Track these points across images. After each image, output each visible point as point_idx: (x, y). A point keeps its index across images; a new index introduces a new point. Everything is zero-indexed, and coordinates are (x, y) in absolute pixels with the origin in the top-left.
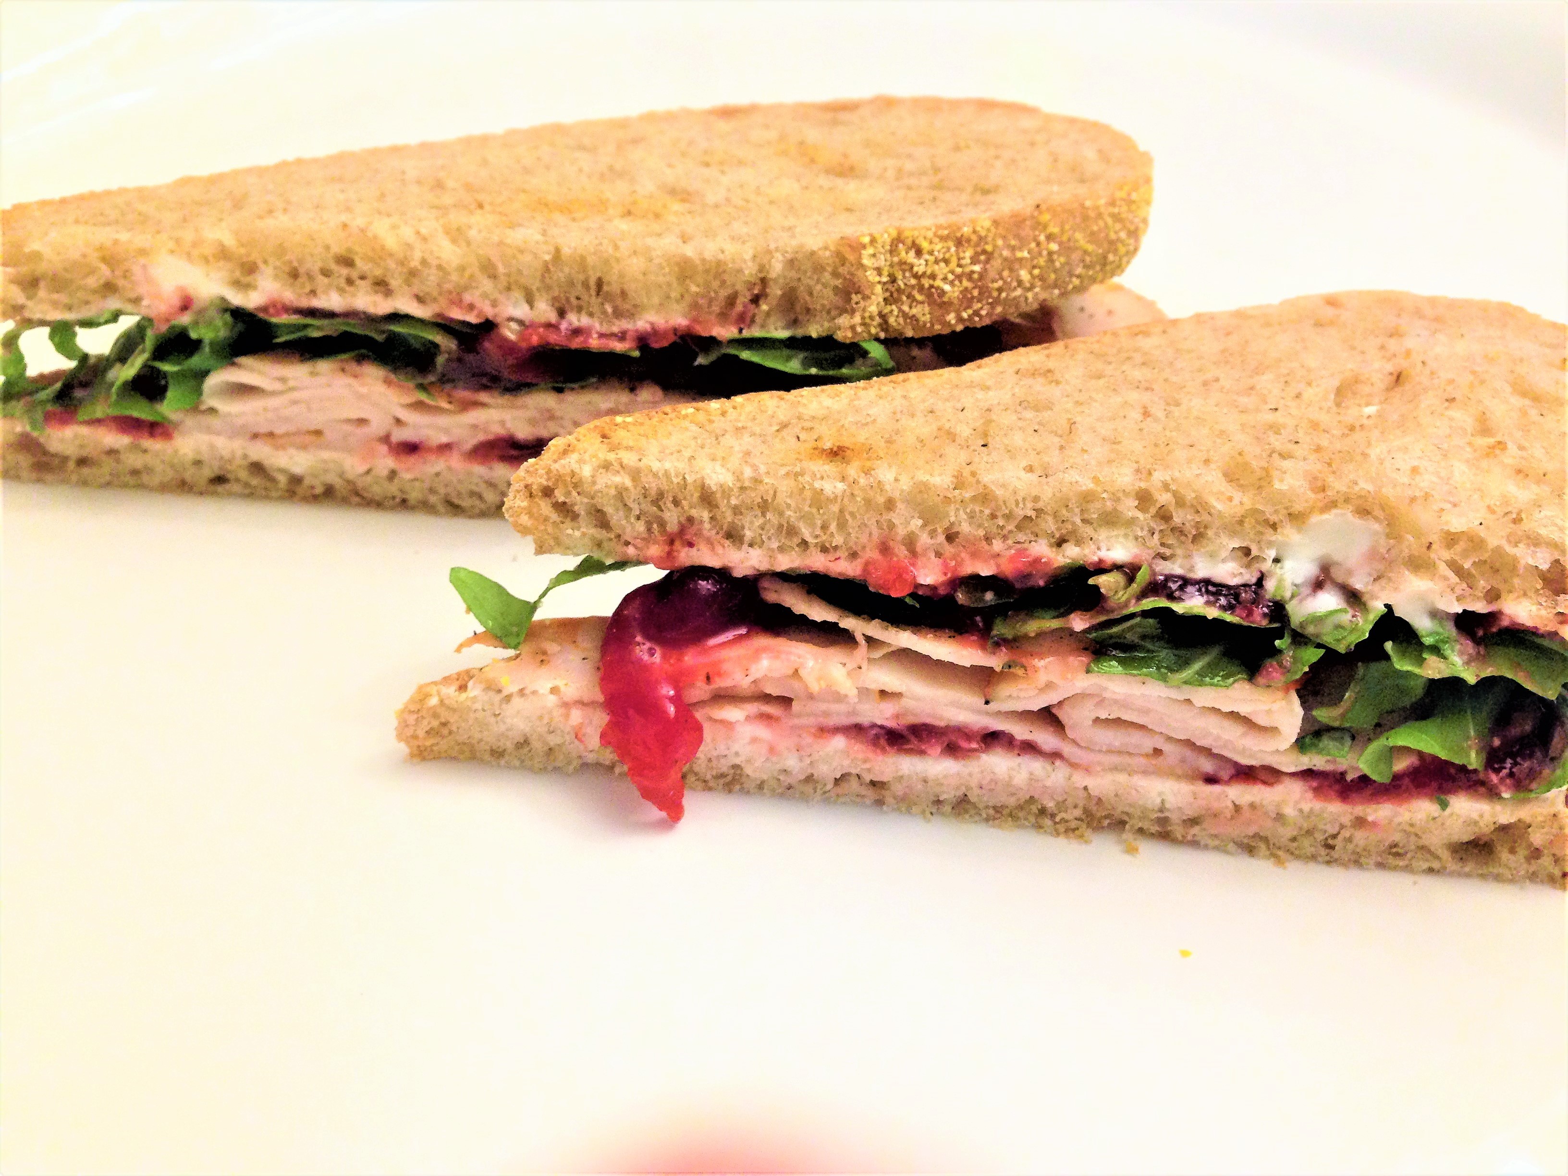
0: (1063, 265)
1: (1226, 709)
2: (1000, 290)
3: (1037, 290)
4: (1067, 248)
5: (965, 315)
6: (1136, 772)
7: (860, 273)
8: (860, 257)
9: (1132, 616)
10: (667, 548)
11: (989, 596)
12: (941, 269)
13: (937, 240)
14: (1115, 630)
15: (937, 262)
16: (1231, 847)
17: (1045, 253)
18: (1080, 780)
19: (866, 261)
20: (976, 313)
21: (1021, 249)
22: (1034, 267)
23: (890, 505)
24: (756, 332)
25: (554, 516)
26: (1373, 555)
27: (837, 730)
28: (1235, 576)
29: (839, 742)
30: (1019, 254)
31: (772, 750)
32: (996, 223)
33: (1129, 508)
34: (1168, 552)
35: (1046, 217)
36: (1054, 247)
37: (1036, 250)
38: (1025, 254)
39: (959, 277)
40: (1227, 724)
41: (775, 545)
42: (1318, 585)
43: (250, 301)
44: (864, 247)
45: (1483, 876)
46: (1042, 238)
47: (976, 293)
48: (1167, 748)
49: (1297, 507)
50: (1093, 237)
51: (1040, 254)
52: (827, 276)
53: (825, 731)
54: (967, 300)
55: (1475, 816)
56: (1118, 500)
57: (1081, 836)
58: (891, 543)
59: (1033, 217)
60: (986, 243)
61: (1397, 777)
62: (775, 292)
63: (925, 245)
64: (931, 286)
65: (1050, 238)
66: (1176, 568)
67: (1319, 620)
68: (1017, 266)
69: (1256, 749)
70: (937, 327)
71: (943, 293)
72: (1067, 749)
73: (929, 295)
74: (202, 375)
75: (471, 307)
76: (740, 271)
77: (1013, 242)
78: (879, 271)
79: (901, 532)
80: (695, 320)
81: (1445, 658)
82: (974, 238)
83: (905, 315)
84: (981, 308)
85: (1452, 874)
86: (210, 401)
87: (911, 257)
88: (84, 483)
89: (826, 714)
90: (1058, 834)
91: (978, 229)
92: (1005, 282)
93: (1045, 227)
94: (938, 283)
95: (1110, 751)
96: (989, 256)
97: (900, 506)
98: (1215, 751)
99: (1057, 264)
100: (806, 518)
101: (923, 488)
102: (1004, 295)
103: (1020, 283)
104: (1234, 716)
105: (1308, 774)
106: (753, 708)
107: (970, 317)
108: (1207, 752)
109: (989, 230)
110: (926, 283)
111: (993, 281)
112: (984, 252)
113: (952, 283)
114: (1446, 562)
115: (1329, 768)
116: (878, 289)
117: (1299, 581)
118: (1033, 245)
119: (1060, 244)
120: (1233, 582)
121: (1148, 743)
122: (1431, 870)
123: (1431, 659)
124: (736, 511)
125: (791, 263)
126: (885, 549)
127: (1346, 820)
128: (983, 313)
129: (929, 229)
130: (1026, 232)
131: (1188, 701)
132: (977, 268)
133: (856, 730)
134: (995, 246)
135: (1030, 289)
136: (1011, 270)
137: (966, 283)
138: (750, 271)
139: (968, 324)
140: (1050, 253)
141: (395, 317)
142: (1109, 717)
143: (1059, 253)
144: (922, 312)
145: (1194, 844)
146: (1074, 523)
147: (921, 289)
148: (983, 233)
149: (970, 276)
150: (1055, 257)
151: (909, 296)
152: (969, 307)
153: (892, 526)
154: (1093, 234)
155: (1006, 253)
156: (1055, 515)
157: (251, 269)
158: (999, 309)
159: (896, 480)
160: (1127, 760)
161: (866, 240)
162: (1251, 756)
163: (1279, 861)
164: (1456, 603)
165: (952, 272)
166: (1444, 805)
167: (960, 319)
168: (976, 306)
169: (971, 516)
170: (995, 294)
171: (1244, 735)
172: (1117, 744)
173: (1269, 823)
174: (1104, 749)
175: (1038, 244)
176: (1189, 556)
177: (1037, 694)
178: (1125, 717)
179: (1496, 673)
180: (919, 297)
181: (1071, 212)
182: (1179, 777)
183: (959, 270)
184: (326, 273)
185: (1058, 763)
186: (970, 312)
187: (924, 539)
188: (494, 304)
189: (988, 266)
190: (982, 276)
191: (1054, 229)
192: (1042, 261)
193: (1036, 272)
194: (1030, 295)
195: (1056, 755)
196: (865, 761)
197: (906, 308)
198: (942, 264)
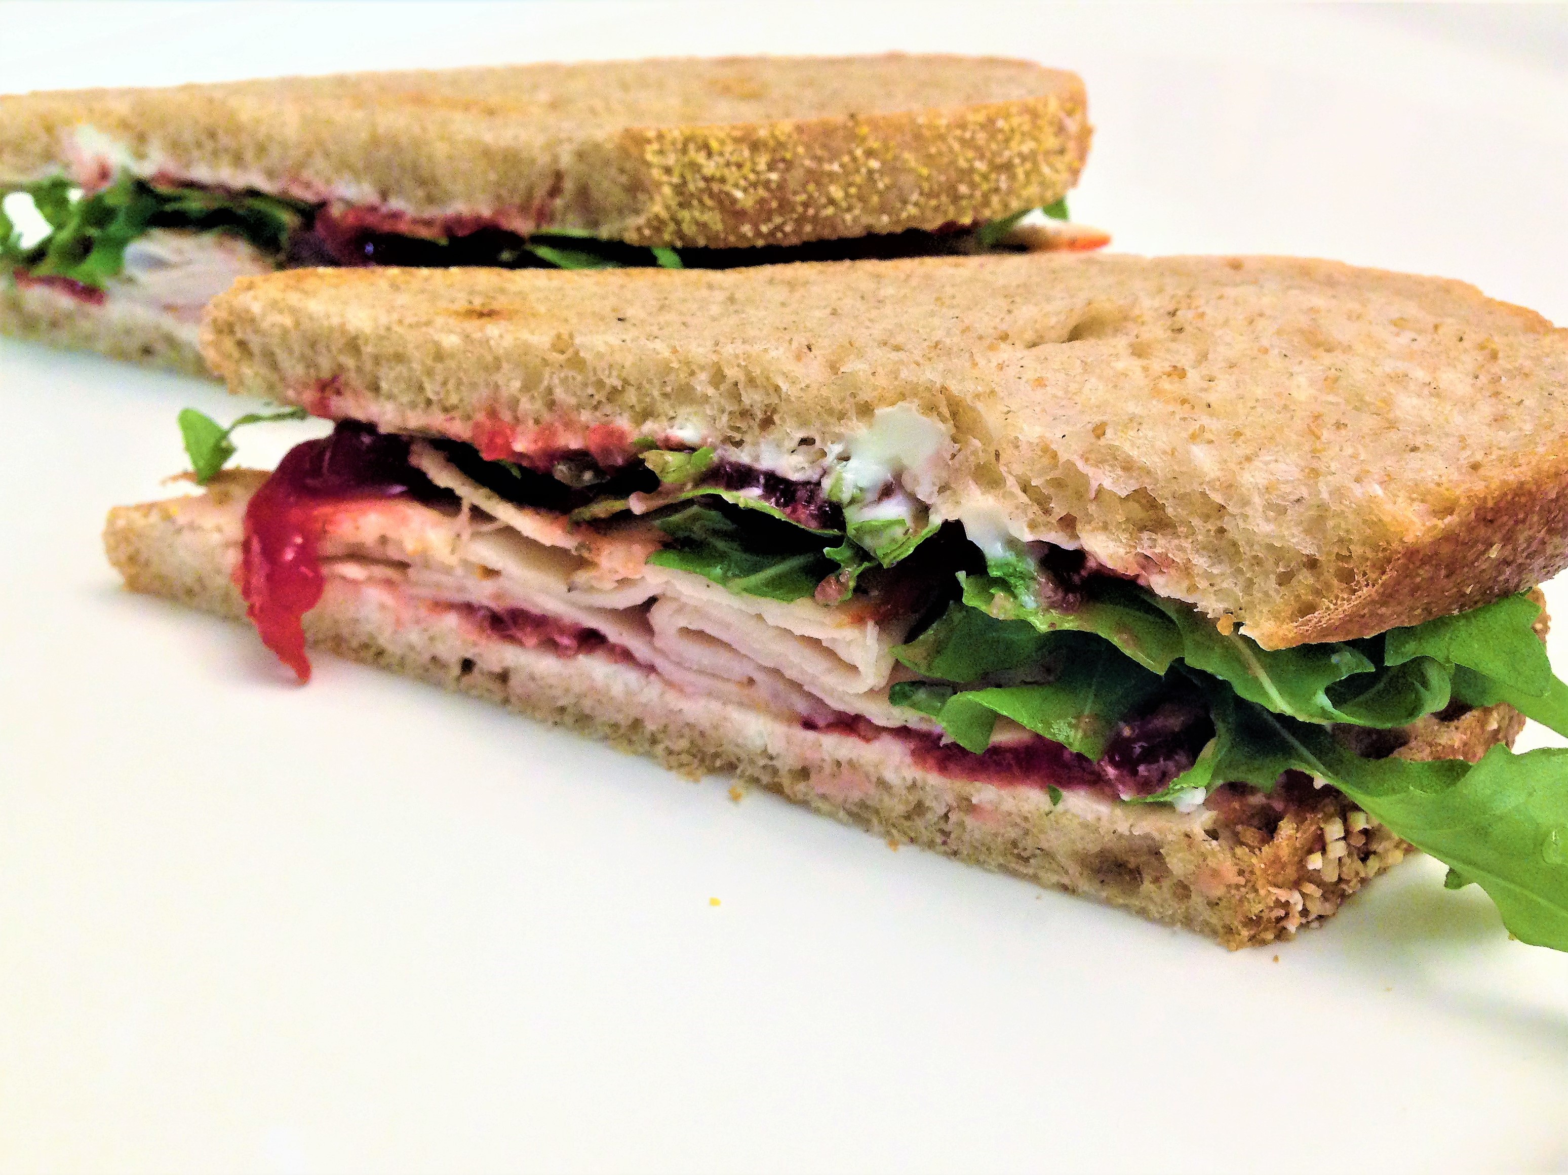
0: (888, 188)
1: (798, 632)
2: (806, 205)
3: (857, 212)
4: (893, 168)
5: (764, 229)
6: (731, 702)
7: (644, 169)
8: (642, 153)
9: (689, 502)
10: (318, 395)
11: (588, 476)
12: (732, 174)
13: (729, 141)
14: (676, 518)
15: (728, 164)
16: (842, 814)
17: (864, 170)
18: (674, 701)
19: (649, 157)
20: (779, 228)
21: (831, 161)
22: (850, 185)
23: (497, 364)
24: (555, 229)
25: (236, 354)
26: (937, 460)
27: (451, 606)
28: (798, 470)
29: (451, 620)
30: (827, 167)
31: (398, 622)
32: (800, 129)
33: (701, 384)
34: (737, 437)
35: (864, 130)
36: (874, 164)
37: (851, 166)
38: (836, 167)
39: (755, 185)
40: (808, 652)
41: (405, 399)
42: (886, 492)
43: (145, 170)
44: (649, 141)
45: (1126, 908)
46: (859, 152)
47: (774, 204)
48: (758, 676)
49: (865, 396)
50: (929, 160)
51: (857, 171)
52: (613, 172)
53: (442, 606)
54: (763, 212)
55: (1090, 818)
56: (692, 373)
57: (690, 774)
58: (497, 406)
59: (845, 127)
60: (786, 149)
61: (995, 751)
62: (569, 185)
63: (714, 145)
64: (721, 191)
65: (870, 153)
66: (743, 457)
67: (877, 530)
68: (825, 180)
69: (840, 689)
70: (732, 239)
71: (734, 201)
72: (659, 662)
73: (720, 202)
74: (120, 244)
75: (308, 185)
76: (533, 161)
77: (819, 152)
78: (668, 171)
79: (505, 393)
80: (498, 212)
81: (1015, 597)
82: (772, 143)
83: (697, 223)
84: (784, 223)
85: (1086, 897)
86: (131, 270)
87: (701, 158)
88: (53, 344)
89: (438, 585)
90: (670, 768)
91: (777, 133)
92: (810, 197)
93: (863, 139)
94: (728, 188)
95: (701, 672)
96: (789, 165)
97: (505, 366)
98: (806, 688)
99: (881, 185)
100: (430, 373)
101: (526, 349)
102: (811, 212)
103: (832, 202)
104: (815, 643)
105: (903, 732)
106: (380, 571)
107: (772, 233)
108: (797, 686)
109: (790, 136)
110: (716, 187)
111: (795, 193)
112: (783, 160)
113: (745, 190)
114: (1017, 477)
115: (924, 727)
116: (667, 190)
117: (863, 483)
118: (846, 159)
119: (884, 163)
120: (795, 477)
121: (740, 669)
122: (1065, 888)
123: (999, 595)
124: (377, 360)
125: (581, 155)
126: (493, 414)
127: (950, 798)
128: (788, 228)
129: (722, 129)
130: (837, 142)
131: (759, 617)
132: (774, 176)
133: (468, 609)
134: (795, 154)
135: (849, 209)
136: (818, 184)
137: (762, 192)
138: (543, 160)
139: (771, 241)
140: (871, 172)
141: (253, 193)
142: (690, 627)
143: (881, 172)
144: (715, 220)
145: (804, 804)
146: (653, 398)
147: (711, 195)
148: (783, 138)
149: (767, 184)
150: (877, 176)
151: (701, 201)
152: (769, 220)
153: (497, 387)
154: (930, 156)
155: (808, 163)
156: (639, 387)
157: (141, 138)
158: (808, 228)
159: (501, 336)
160: (719, 685)
161: (651, 134)
162: (841, 699)
163: (893, 844)
164: (1026, 530)
165: (746, 179)
166: (1055, 800)
167: (759, 233)
168: (778, 220)
169: (564, 381)
170: (800, 209)
171: (830, 671)
172: (706, 662)
173: (872, 791)
174: (695, 667)
175: (854, 159)
176: (756, 444)
177: (616, 588)
178: (709, 630)
179: (1087, 628)
180: (709, 202)
181: (899, 128)
182: (777, 716)
183: (752, 177)
184: (199, 145)
185: (653, 677)
186: (771, 226)
187: (525, 405)
188: (328, 182)
189: (788, 176)
190: (781, 186)
191: (875, 145)
192: (858, 179)
193: (853, 190)
194: (848, 217)
195: (651, 669)
196: (475, 644)
197: (697, 214)
198: (734, 169)
